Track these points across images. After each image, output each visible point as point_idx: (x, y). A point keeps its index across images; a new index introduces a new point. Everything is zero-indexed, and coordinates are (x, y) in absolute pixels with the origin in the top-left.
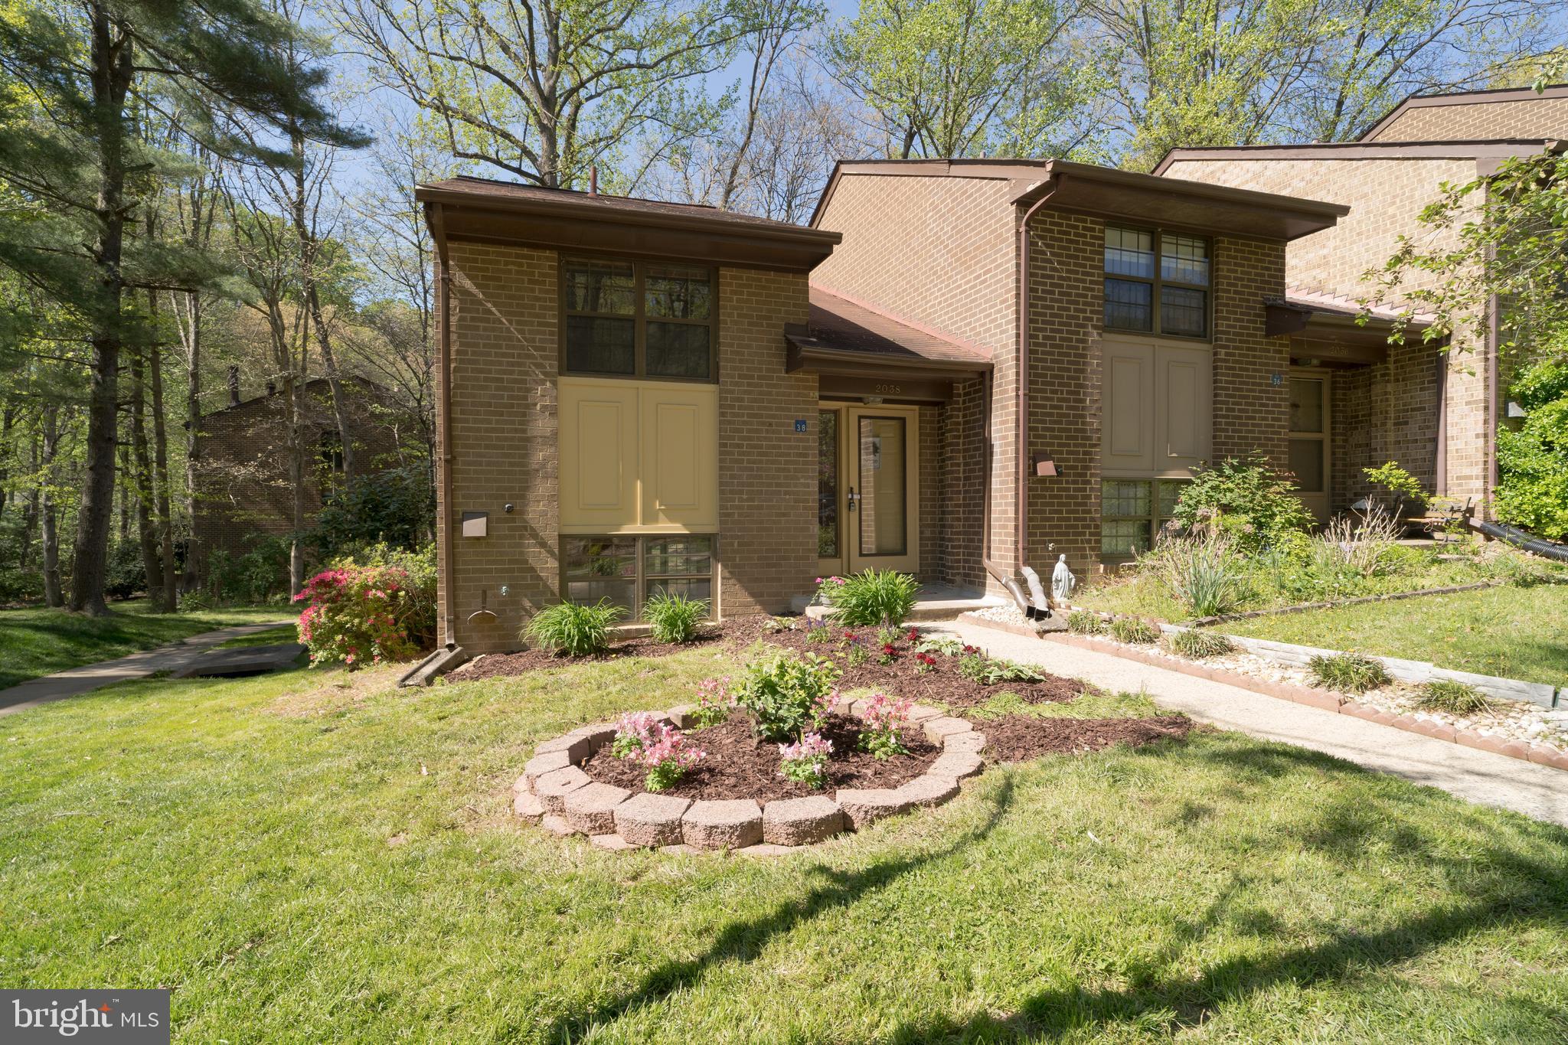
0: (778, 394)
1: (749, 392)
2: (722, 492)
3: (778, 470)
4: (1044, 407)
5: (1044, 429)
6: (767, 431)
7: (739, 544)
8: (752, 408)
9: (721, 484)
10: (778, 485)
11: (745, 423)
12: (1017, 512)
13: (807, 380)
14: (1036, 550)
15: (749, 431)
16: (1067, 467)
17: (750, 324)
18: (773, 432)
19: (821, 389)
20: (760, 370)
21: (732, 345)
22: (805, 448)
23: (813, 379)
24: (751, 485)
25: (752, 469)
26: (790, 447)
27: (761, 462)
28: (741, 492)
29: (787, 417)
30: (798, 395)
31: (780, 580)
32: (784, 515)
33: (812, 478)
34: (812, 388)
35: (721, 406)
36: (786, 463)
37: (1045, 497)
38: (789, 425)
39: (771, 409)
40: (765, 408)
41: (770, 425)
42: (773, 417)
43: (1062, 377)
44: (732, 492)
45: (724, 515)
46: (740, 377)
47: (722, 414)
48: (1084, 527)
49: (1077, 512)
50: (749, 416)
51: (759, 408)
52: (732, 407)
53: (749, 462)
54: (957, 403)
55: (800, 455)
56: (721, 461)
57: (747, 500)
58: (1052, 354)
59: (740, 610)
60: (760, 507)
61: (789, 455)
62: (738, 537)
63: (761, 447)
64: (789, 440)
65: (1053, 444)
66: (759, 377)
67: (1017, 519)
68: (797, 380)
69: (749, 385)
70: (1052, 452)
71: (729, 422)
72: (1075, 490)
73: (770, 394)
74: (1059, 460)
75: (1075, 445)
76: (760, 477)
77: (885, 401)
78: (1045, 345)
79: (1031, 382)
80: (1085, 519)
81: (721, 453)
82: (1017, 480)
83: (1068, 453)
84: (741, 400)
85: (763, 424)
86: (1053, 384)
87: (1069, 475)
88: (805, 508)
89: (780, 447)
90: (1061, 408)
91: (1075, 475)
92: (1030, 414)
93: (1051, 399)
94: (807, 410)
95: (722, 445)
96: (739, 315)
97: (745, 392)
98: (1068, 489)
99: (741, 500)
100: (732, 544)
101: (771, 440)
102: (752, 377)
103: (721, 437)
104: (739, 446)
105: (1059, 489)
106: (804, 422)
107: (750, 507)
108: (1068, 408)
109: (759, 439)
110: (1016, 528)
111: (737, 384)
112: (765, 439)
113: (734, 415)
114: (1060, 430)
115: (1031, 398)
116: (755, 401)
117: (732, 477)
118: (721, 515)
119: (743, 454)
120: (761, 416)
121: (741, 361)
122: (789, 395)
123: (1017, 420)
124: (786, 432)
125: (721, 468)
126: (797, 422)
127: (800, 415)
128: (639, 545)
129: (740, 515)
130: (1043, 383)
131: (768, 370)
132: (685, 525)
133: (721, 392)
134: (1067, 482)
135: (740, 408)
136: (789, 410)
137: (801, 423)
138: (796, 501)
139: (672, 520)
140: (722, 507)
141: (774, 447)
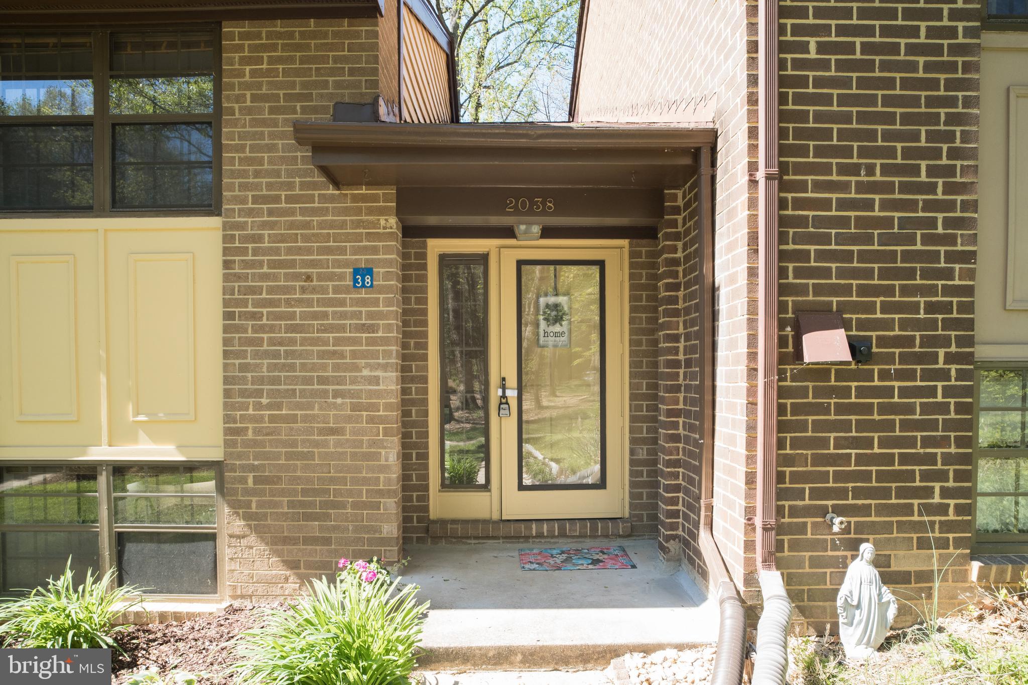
0: (321, 225)
1: (272, 225)
2: (227, 394)
3: (322, 355)
4: (825, 204)
5: (821, 256)
6: (303, 290)
7: (256, 480)
8: (277, 251)
9: (227, 380)
10: (322, 381)
11: (265, 277)
12: (751, 443)
13: (374, 198)
14: (802, 529)
15: (271, 290)
16: (882, 341)
17: (272, 111)
18: (314, 290)
19: (400, 212)
20: (290, 186)
21: (242, 148)
22: (370, 315)
23: (385, 196)
24: (275, 381)
25: (276, 355)
26: (343, 316)
27: (293, 342)
28: (259, 393)
29: (338, 264)
30: (358, 224)
31: (327, 541)
32: (333, 431)
33: (385, 367)
34: (382, 212)
35: (226, 251)
36: (338, 342)
37: (826, 410)
38: (341, 277)
39: (309, 251)
40: (299, 251)
41: (309, 278)
42: (313, 264)
43: (871, 135)
44: (243, 393)
45: (232, 432)
46: (256, 199)
47: (227, 264)
48: (925, 476)
49: (912, 442)
50: (273, 264)
51: (289, 251)
52: (244, 251)
53: (272, 342)
54: (674, 224)
55: (363, 328)
56: (226, 342)
57: (269, 407)
58: (845, 83)
59: (261, 589)
60: (293, 419)
61: (342, 328)
62: (253, 468)
63: (292, 316)
64: (342, 303)
65: (847, 291)
66: (290, 199)
67: (751, 459)
68: (355, 199)
69: (271, 213)
70: (843, 307)
71: (238, 277)
72: (904, 393)
73: (307, 225)
74: (862, 325)
75: (905, 291)
76: (292, 367)
77: (547, 233)
78: (824, 65)
79: (783, 150)
80: (932, 459)
81: (226, 329)
82: (752, 372)
83: (887, 308)
84: (259, 239)
85: (296, 277)
86: (847, 152)
87: (890, 359)
88: (371, 420)
89: (325, 315)
90: (868, 205)
91: (904, 358)
92: (784, 222)
93: (843, 187)
94: (375, 250)
95: (228, 316)
96: (254, 98)
97: (264, 225)
98: (889, 392)
99: (259, 406)
100: (244, 480)
101: (309, 302)
102: (277, 199)
103: (226, 303)
104: (254, 316)
105: (861, 393)
106: (369, 271)
107: (272, 419)
108: (886, 205)
109: (288, 303)
110: (750, 479)
111: (250, 213)
112: (300, 302)
113: (246, 264)
114: (864, 256)
115: (784, 186)
116: (283, 239)
117: (244, 368)
118: (228, 431)
119: (262, 329)
120: (292, 264)
121: (257, 174)
122: (343, 225)
123: (753, 238)
124: (337, 290)
125: (226, 354)
126: (356, 271)
127: (362, 259)
128: (103, 479)
129: (257, 431)
130: (820, 152)
131: (303, 186)
132: (179, 447)
133: (225, 227)
134: (884, 375)
135: (256, 252)
136: (343, 251)
137: (362, 272)
138: (355, 407)
139: (155, 437)
140: (228, 419)
141: (315, 316)
